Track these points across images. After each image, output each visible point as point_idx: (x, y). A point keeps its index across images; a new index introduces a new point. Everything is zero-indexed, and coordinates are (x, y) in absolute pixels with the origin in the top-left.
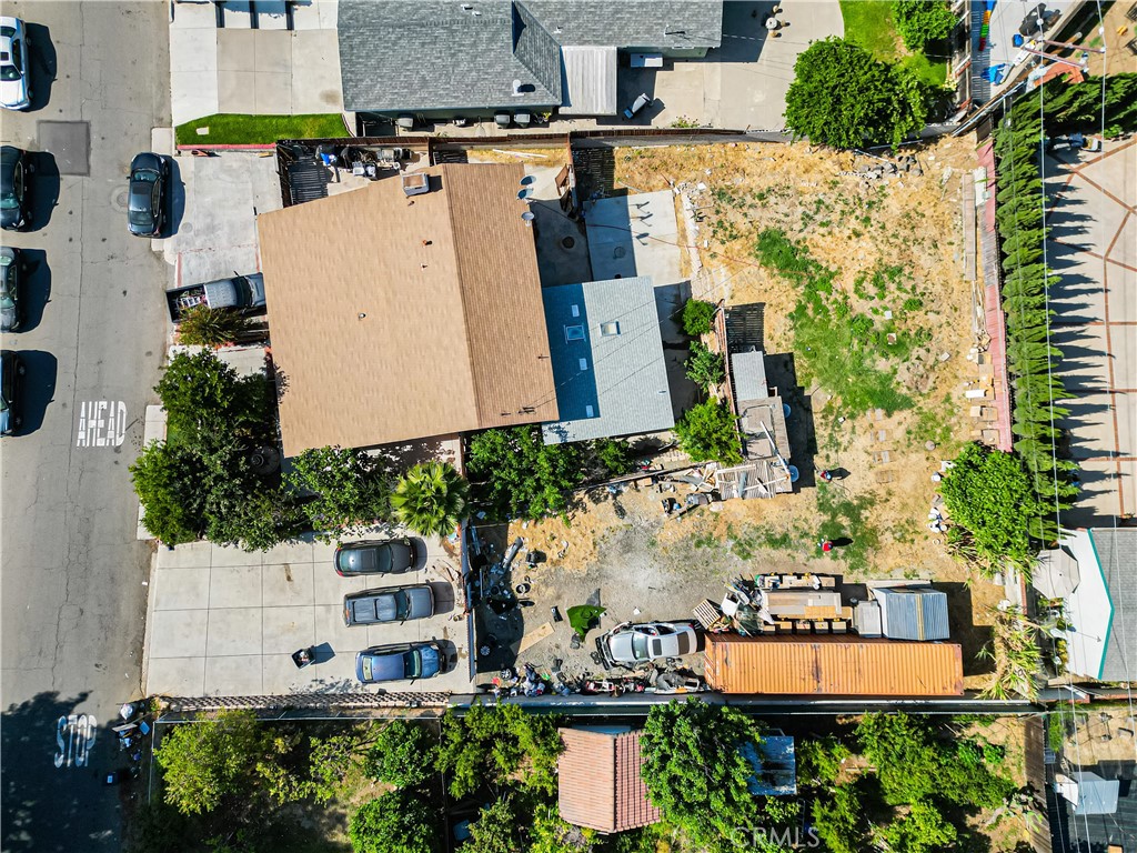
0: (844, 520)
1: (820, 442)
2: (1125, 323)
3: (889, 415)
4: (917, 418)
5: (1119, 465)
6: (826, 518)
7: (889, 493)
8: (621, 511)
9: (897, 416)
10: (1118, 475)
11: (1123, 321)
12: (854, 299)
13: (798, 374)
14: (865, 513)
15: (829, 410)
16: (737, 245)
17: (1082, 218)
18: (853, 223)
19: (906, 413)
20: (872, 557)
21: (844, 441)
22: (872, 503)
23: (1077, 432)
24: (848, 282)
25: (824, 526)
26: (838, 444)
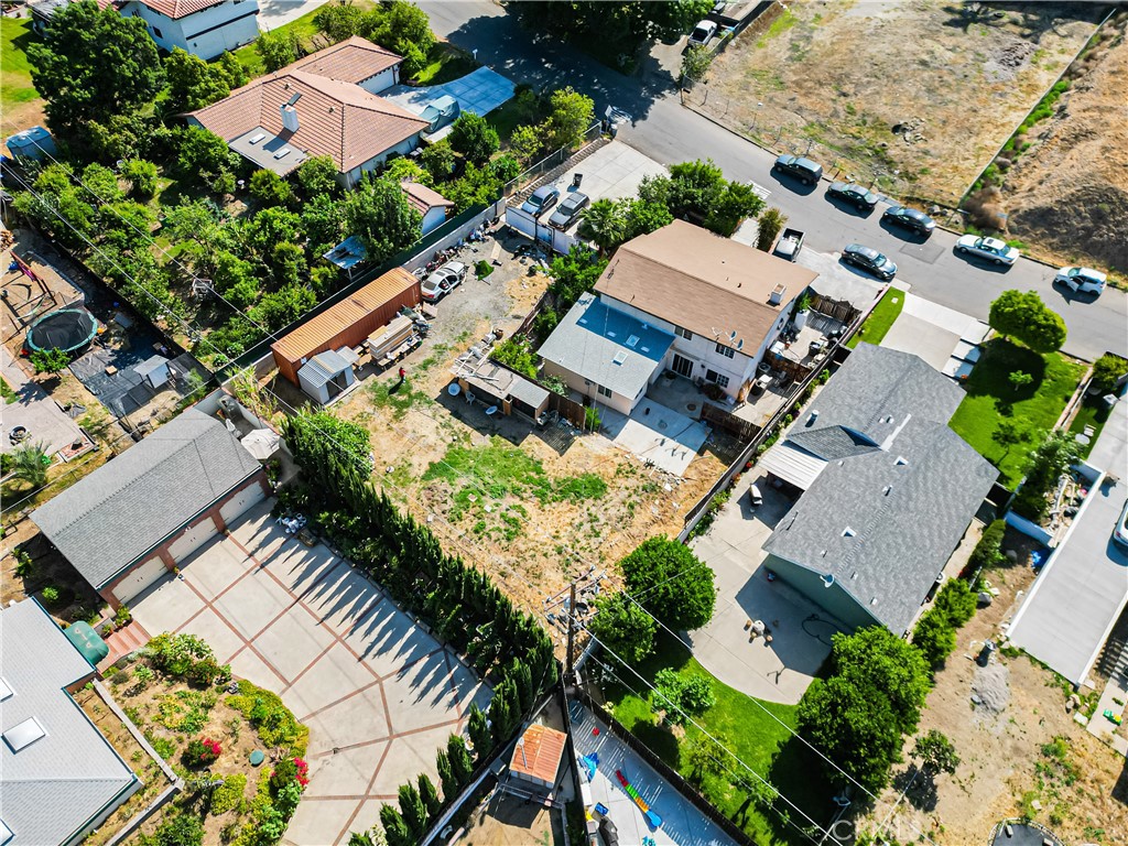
0: (402, 398)
1: (454, 420)
2: (325, 652)
3: (430, 464)
4: (412, 476)
5: (255, 560)
6: (413, 392)
7: (390, 429)
9: (426, 467)
10: (251, 555)
11: (329, 652)
12: (517, 501)
13: (503, 440)
14: (394, 409)
15: (467, 437)
16: (612, 471)
18: (565, 541)
19: (422, 473)
20: (369, 395)
21: (443, 432)
22: (395, 417)
23: (303, 554)
24: (530, 507)
25: (411, 388)
26: (444, 426)
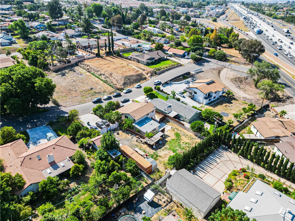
2: (218, 169)
7: (164, 158)
8: (132, 138)
12: (181, 143)
14: (158, 157)
15: (166, 147)
16: (173, 132)
17: (222, 156)
18: (189, 138)
22: (161, 157)
24: (183, 141)
26: (163, 150)
